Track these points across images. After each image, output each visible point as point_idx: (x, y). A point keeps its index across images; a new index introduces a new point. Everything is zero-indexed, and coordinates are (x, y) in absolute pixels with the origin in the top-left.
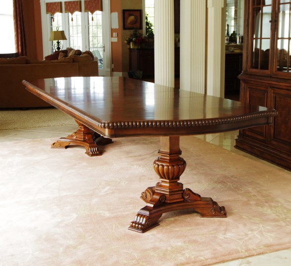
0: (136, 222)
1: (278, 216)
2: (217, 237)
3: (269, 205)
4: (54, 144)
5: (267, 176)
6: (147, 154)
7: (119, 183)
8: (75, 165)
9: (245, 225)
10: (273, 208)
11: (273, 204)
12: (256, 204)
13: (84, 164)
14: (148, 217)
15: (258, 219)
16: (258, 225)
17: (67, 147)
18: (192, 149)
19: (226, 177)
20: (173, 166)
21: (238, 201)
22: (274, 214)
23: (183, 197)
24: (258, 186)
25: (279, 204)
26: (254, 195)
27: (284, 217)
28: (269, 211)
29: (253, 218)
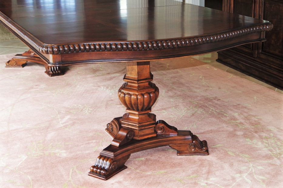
0: (97, 166)
1: (271, 151)
2: (197, 184)
3: (260, 136)
4: (8, 62)
5: (255, 98)
6: (116, 73)
7: (82, 110)
8: (32, 88)
9: (231, 165)
10: (264, 141)
11: (264, 135)
12: (244, 134)
13: (43, 86)
14: (112, 159)
15: (247, 156)
16: (247, 164)
17: (23, 66)
18: (168, 64)
19: (207, 99)
20: (143, 95)
21: (223, 131)
22: (266, 149)
23: (156, 132)
24: (246, 110)
25: (272, 135)
26: (241, 123)
27: (278, 151)
28: (260, 145)
29: (241, 155)
